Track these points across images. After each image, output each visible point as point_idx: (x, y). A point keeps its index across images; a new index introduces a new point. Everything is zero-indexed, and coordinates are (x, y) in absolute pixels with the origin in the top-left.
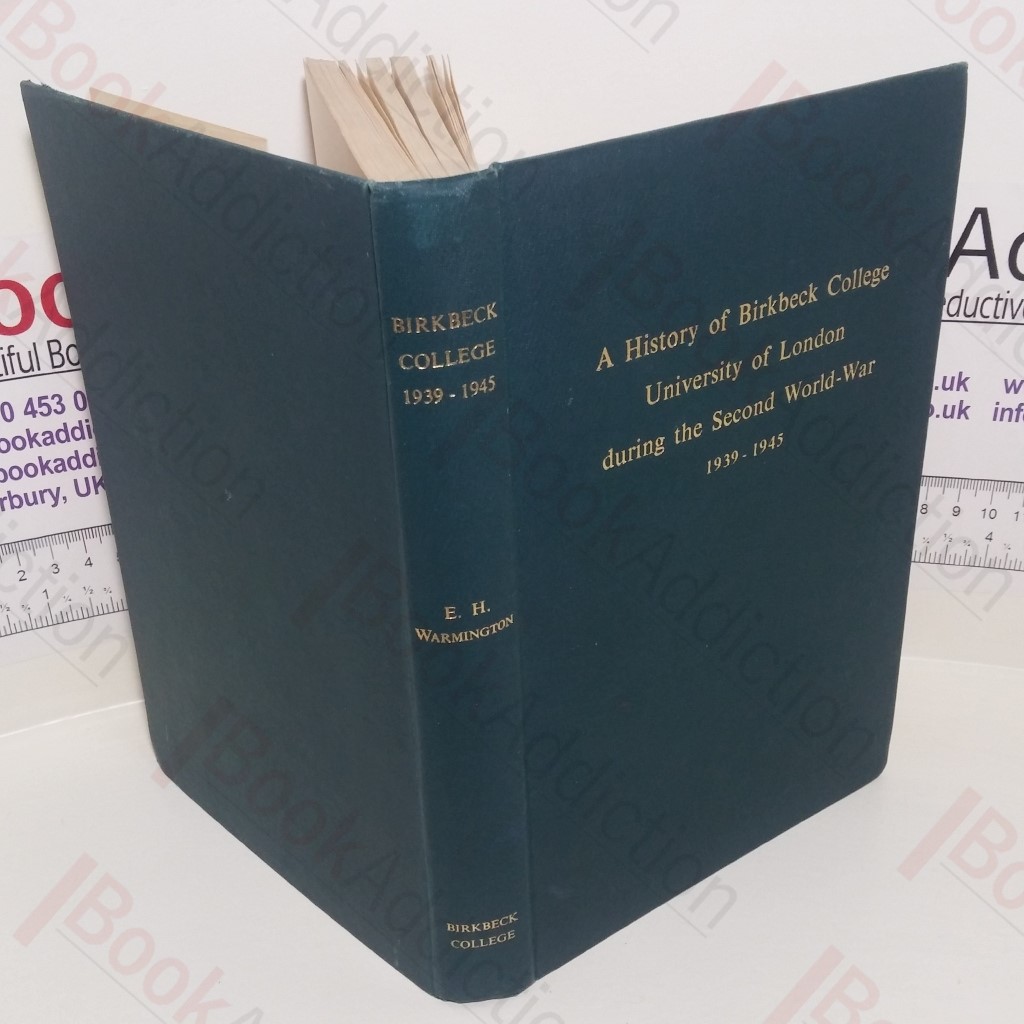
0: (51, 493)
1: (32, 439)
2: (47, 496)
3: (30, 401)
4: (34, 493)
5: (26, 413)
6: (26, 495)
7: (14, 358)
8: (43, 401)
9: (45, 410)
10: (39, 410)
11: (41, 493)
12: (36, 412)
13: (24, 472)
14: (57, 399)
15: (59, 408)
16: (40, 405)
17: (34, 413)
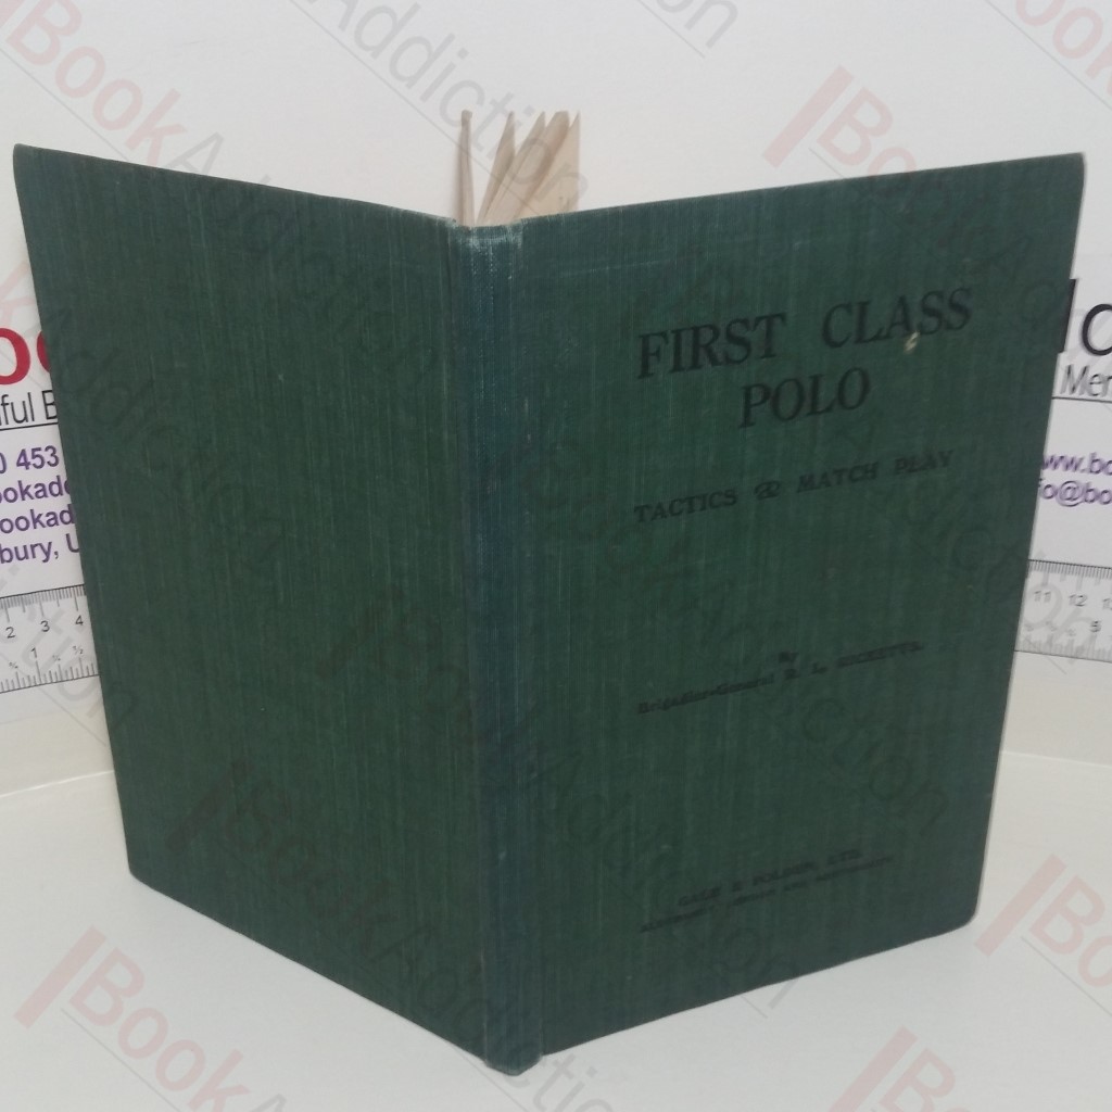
0: (42, 548)
1: (25, 492)
2: (38, 549)
3: (23, 453)
4: (25, 547)
5: (19, 464)
6: (16, 548)
7: (8, 408)
8: (37, 453)
9: (38, 461)
10: (33, 461)
11: (33, 547)
12: (29, 463)
13: (15, 524)
14: (51, 451)
15: (53, 461)
16: (34, 457)
17: (26, 464)
